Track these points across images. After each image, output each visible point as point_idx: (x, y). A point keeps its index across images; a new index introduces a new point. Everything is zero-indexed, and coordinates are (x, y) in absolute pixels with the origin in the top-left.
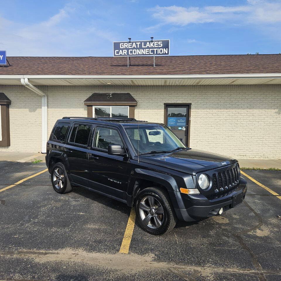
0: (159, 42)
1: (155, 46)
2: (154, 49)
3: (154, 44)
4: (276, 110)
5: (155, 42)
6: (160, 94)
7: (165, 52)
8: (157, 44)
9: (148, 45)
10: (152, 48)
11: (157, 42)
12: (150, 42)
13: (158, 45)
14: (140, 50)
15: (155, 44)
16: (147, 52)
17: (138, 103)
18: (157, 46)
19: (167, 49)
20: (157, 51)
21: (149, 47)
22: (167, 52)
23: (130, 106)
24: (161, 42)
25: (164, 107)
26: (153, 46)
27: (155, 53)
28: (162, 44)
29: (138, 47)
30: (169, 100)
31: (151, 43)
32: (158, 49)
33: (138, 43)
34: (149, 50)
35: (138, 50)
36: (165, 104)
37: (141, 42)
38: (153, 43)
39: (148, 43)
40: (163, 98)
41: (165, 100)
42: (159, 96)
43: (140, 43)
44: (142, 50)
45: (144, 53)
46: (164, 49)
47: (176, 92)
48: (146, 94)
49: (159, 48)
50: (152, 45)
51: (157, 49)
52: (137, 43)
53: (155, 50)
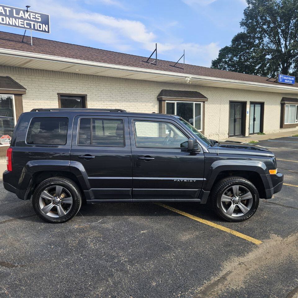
0: (37, 15)
1: (32, 19)
2: (30, 22)
3: (29, 15)
4: (152, 104)
5: (31, 14)
6: (51, 81)
7: (45, 29)
8: (34, 17)
9: (22, 14)
10: (27, 19)
11: (35, 14)
12: (24, 11)
13: (36, 18)
14: (11, 19)
15: (32, 16)
16: (21, 24)
17: (27, 91)
18: (35, 20)
19: (47, 26)
20: (34, 25)
21: (24, 17)
22: (47, 30)
23: (15, 95)
24: (40, 15)
25: (57, 98)
26: (29, 18)
27: (32, 27)
28: (40, 18)
29: (8, 14)
30: (63, 89)
31: (26, 13)
32: (36, 23)
33: (8, 9)
34: (24, 22)
35: (7, 18)
36: (58, 94)
37: (12, 9)
38: (29, 13)
39: (21, 12)
40: (56, 86)
41: (58, 89)
42: (50, 83)
43: (10, 9)
44: (14, 19)
45: (17, 25)
46: (44, 25)
47: (70, 80)
48: (33, 80)
49: (38, 22)
50: (27, 15)
51: (34, 23)
52: (5, 8)
53: (32, 23)
